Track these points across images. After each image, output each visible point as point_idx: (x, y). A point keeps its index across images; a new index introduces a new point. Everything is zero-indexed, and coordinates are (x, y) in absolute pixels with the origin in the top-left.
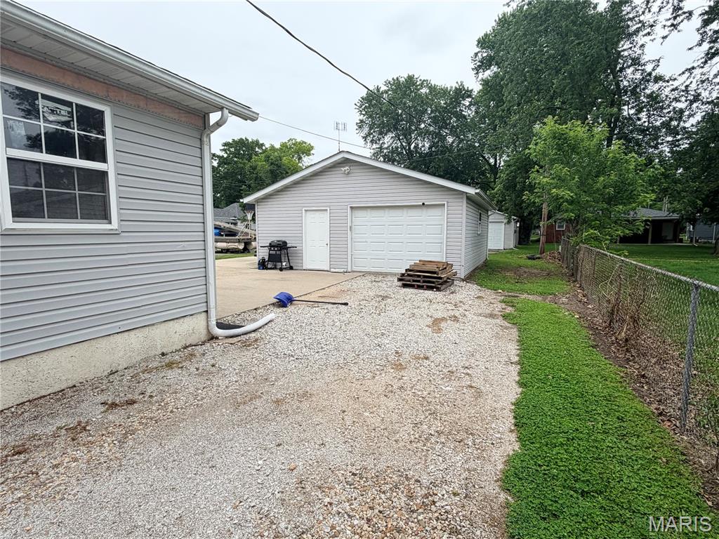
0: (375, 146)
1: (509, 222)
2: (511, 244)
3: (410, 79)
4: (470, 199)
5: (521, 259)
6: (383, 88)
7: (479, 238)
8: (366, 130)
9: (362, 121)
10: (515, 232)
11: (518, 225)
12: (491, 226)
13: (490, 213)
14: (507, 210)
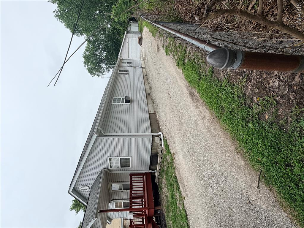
0: (106, 71)
1: (131, 25)
2: (137, 24)
3: (85, 57)
5: (140, 22)
6: (86, 67)
7: (135, 33)
8: (100, 74)
9: (97, 75)
10: (133, 23)
11: (131, 22)
12: (132, 30)
13: (128, 30)
14: (127, 26)
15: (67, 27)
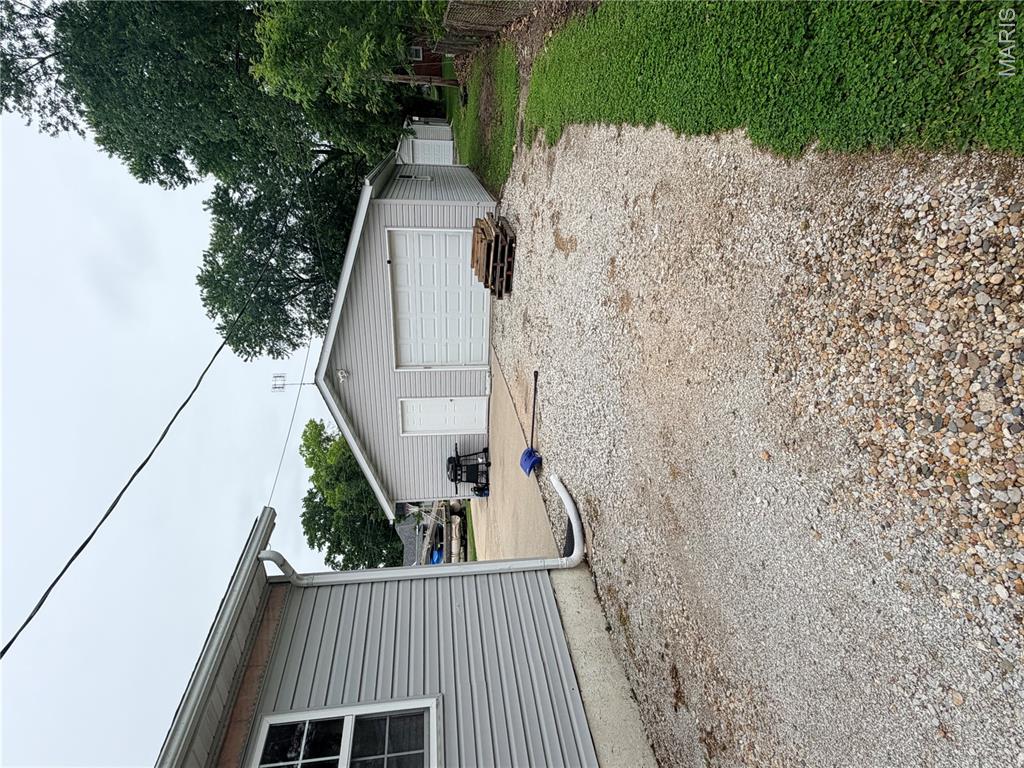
0: (306, 332)
1: (413, 133)
2: (445, 129)
3: (203, 281)
4: (380, 194)
5: (467, 115)
6: (219, 320)
7: (437, 179)
8: (283, 345)
9: (270, 352)
10: (427, 123)
11: (417, 118)
12: (419, 161)
13: (400, 162)
14: (394, 136)
15: (111, 151)
